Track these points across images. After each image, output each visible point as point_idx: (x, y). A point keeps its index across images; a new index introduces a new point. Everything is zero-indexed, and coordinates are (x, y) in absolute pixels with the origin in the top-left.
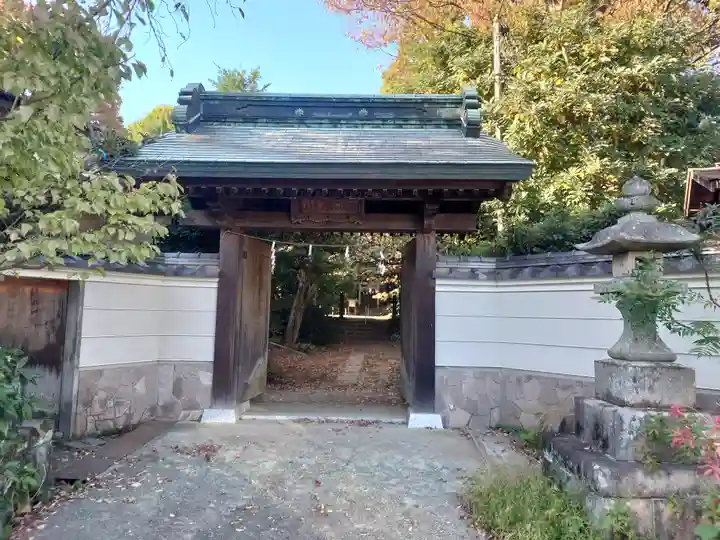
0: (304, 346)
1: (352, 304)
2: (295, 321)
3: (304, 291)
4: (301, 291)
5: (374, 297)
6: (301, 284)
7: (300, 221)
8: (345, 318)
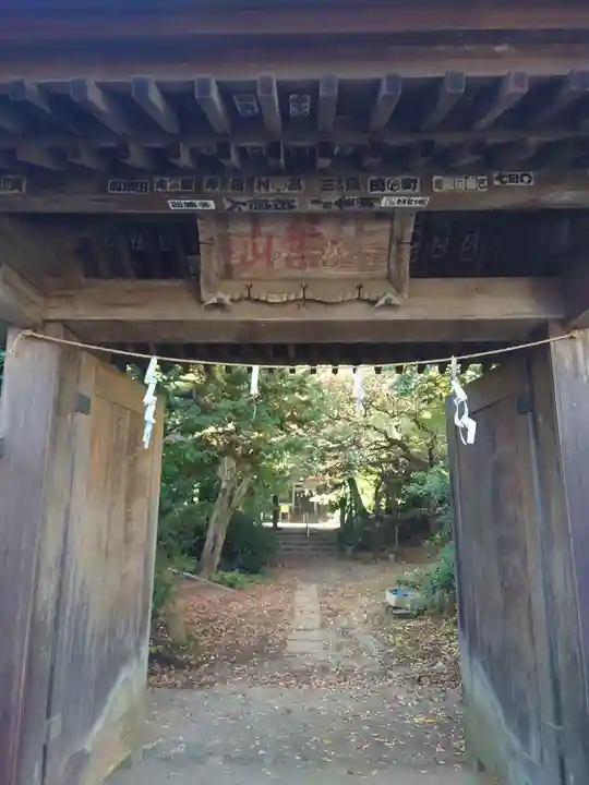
0: (228, 576)
1: (284, 508)
2: (215, 538)
3: (228, 493)
4: (224, 495)
5: (311, 500)
6: (224, 485)
7: (227, 299)
8: (280, 529)
